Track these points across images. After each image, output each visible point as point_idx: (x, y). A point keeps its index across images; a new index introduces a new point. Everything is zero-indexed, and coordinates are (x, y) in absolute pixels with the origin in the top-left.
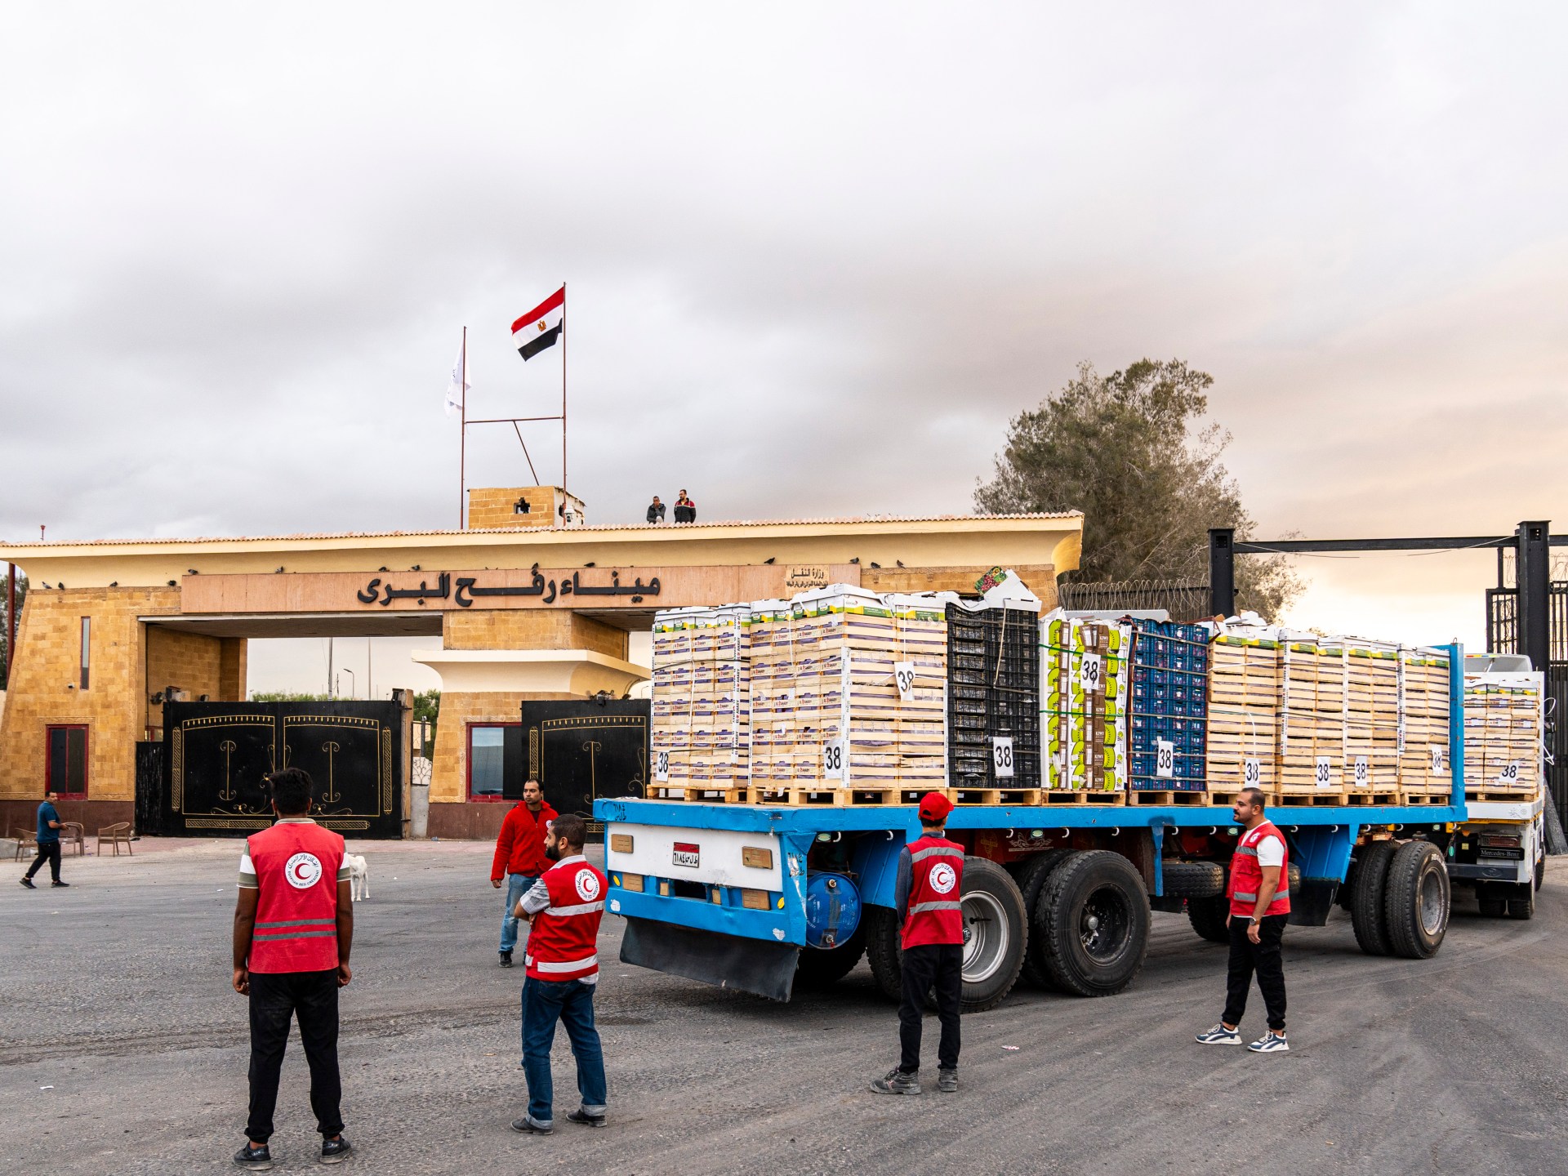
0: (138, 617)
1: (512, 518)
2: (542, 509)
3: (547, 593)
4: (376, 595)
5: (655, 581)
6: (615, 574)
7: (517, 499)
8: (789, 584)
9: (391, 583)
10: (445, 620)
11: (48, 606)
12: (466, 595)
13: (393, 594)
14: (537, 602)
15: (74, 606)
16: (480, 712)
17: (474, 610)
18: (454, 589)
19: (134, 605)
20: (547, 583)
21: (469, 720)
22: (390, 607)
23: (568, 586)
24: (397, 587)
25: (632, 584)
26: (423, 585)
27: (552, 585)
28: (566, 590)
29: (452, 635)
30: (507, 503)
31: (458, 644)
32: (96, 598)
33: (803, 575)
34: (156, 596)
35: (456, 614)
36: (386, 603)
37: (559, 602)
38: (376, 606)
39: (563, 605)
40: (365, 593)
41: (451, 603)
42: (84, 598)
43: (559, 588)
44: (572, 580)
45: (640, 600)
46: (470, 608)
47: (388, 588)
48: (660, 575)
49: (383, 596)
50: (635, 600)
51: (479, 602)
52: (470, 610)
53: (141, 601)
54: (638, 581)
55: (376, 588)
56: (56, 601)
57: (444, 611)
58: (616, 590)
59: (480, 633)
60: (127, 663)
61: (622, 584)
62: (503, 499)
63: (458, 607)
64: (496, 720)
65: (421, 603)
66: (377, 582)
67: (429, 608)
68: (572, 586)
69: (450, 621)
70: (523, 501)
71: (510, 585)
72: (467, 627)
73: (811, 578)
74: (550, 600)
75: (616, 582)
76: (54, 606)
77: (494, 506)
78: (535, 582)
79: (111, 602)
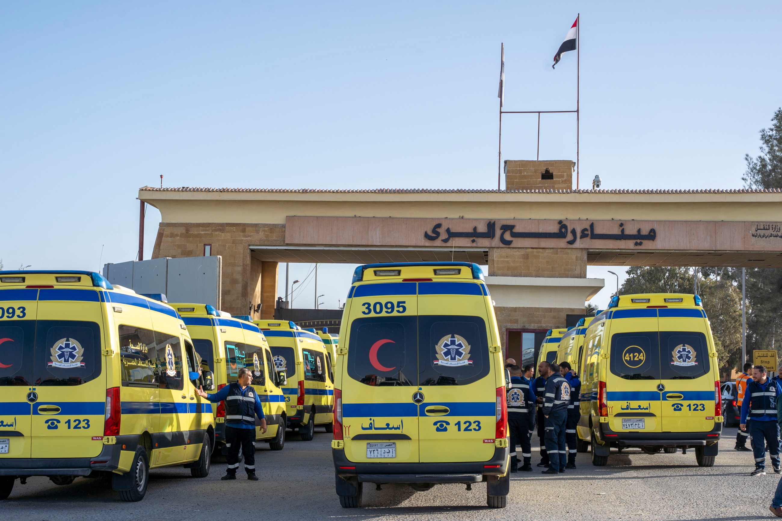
0: (249, 245)
1: (540, 183)
2: (563, 177)
3: (570, 237)
4: (438, 234)
5: (653, 231)
6: (621, 225)
7: (543, 169)
8: (753, 235)
9: (450, 227)
10: (490, 254)
11: (177, 235)
12: (507, 237)
13: (452, 235)
14: (562, 243)
15: (199, 236)
16: (516, 321)
17: (513, 248)
18: (498, 232)
19: (246, 237)
20: (570, 229)
21: (509, 327)
22: (448, 244)
23: (586, 232)
24: (454, 230)
25: (634, 232)
26: (475, 229)
27: (574, 232)
28: (584, 235)
29: (496, 265)
30: (535, 171)
31: (500, 272)
32: (216, 230)
33: (764, 229)
34: (264, 231)
35: (499, 250)
36: (445, 241)
37: (578, 244)
38: (438, 243)
39: (582, 246)
40: (430, 233)
41: (496, 241)
42: (206, 231)
43: (578, 235)
44: (588, 228)
45: (641, 244)
46: (511, 246)
47: (448, 230)
48: (655, 227)
49: (444, 236)
50: (636, 244)
51: (518, 242)
52: (510, 248)
53: (252, 234)
54: (639, 231)
55: (438, 230)
56: (184, 232)
57: (490, 248)
58: (623, 236)
59: (518, 265)
60: (240, 280)
61: (627, 232)
62: (533, 169)
63: (502, 245)
64: (529, 328)
65: (473, 241)
66: (439, 226)
67: (479, 245)
68: (589, 233)
69: (495, 255)
70: (547, 171)
71: (541, 231)
72: (506, 260)
73: (771, 231)
74: (571, 242)
75: (623, 231)
76: (182, 235)
77: (525, 173)
78: (560, 229)
79: (228, 234)
